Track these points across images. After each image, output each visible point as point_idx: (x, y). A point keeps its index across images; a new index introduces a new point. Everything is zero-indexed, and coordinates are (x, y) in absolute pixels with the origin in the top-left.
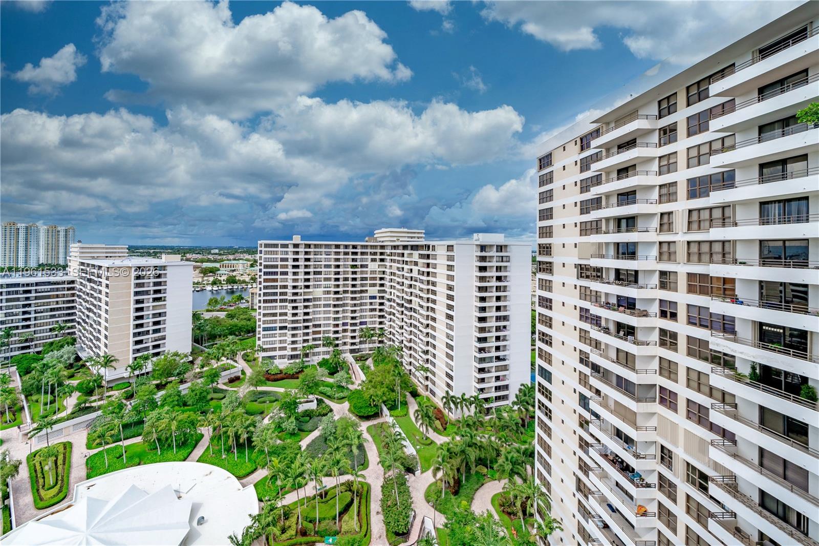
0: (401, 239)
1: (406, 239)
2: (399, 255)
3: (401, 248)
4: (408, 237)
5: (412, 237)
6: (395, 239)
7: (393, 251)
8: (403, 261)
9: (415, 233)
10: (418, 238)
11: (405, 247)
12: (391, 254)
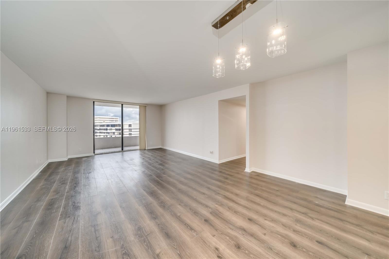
0: (106, 122)
1: (109, 122)
2: (104, 129)
3: (106, 126)
4: (110, 121)
5: (112, 121)
6: (102, 121)
7: (101, 128)
8: (107, 133)
9: (114, 119)
10: (116, 121)
11: (108, 126)
12: (100, 129)
